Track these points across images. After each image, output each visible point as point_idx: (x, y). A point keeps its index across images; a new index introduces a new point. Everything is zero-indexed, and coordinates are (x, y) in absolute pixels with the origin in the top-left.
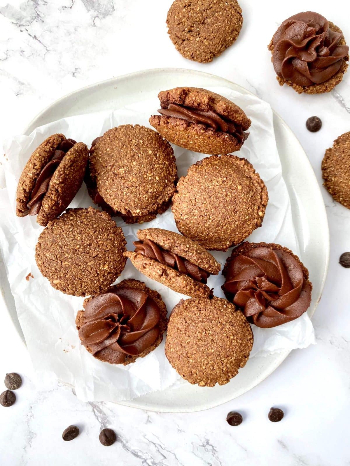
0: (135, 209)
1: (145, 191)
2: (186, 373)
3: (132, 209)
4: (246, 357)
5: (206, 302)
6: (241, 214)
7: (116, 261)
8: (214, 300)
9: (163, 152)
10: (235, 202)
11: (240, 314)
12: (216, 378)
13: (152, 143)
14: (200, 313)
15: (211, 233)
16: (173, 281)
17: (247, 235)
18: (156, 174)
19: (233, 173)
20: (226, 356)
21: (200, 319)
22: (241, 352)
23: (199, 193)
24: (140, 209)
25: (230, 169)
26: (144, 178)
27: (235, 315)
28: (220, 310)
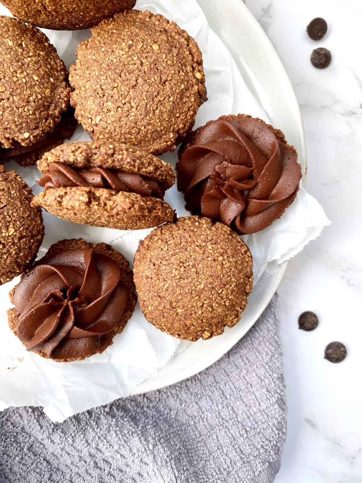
0: (21, 133)
1: (23, 101)
2: (180, 331)
3: (16, 135)
4: (249, 278)
5: (170, 229)
6: (172, 84)
7: (23, 217)
8: (180, 221)
9: (31, 40)
10: (158, 70)
11: (220, 226)
12: (222, 321)
13: (9, 31)
14: (168, 245)
15: (143, 128)
16: (111, 206)
17: (191, 113)
18: (31, 72)
19: (139, 31)
20: (222, 286)
21: (170, 253)
22: (240, 272)
23: (103, 75)
24: (28, 132)
25: (133, 28)
26: (15, 82)
27: (214, 229)
28: (193, 231)
